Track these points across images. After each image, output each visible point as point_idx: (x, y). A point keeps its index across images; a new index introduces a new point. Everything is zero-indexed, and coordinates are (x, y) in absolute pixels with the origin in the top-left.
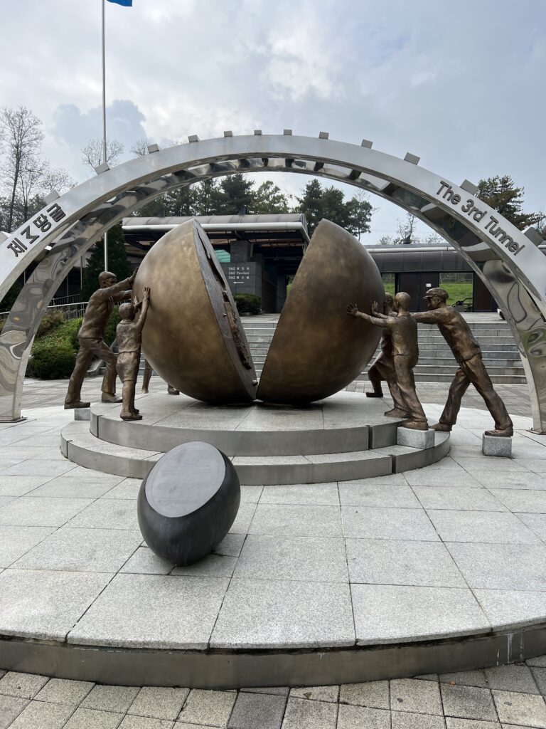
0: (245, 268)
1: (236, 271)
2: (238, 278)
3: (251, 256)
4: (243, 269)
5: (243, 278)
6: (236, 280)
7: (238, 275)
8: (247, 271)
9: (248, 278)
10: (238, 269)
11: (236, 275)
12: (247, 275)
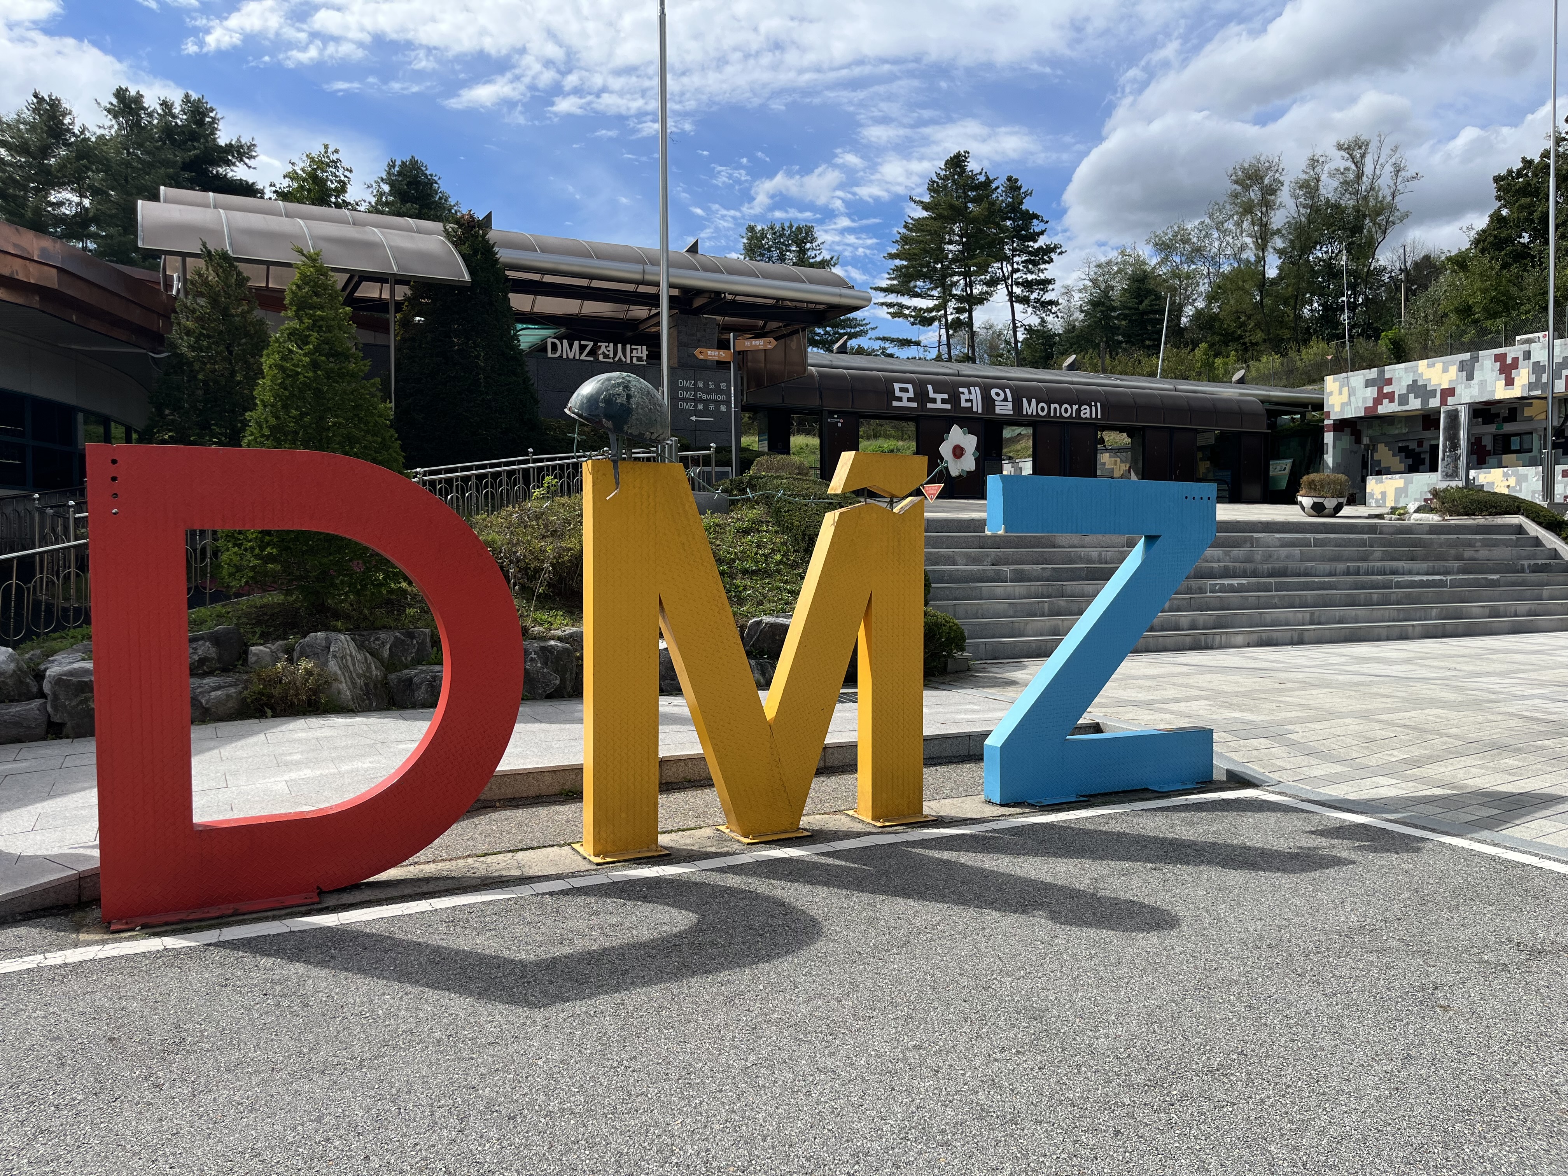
0: (717, 385)
1: (696, 389)
2: (700, 407)
4: (712, 385)
5: (712, 407)
6: (696, 413)
7: (701, 400)
8: (720, 393)
9: (722, 408)
10: (701, 384)
11: (696, 400)
12: (722, 401)
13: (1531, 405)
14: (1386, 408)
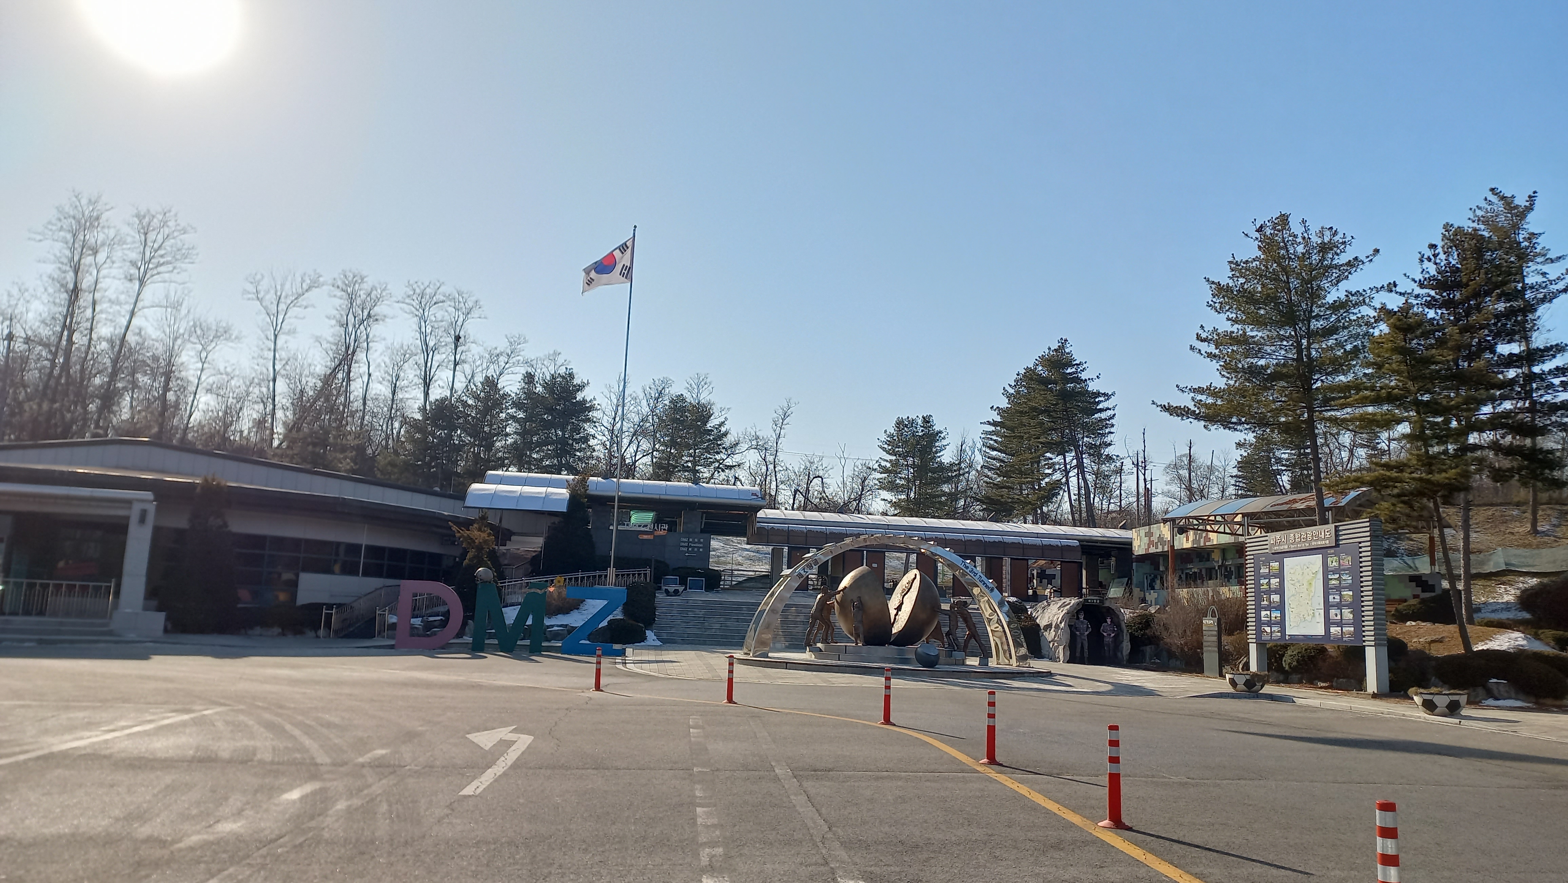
0: (699, 540)
1: (689, 542)
2: (690, 549)
3: (703, 527)
4: (696, 540)
5: (696, 549)
6: (688, 552)
7: (691, 546)
8: (700, 543)
9: (701, 550)
10: (691, 540)
11: (688, 547)
12: (701, 547)
13: (1213, 551)
14: (1152, 550)
